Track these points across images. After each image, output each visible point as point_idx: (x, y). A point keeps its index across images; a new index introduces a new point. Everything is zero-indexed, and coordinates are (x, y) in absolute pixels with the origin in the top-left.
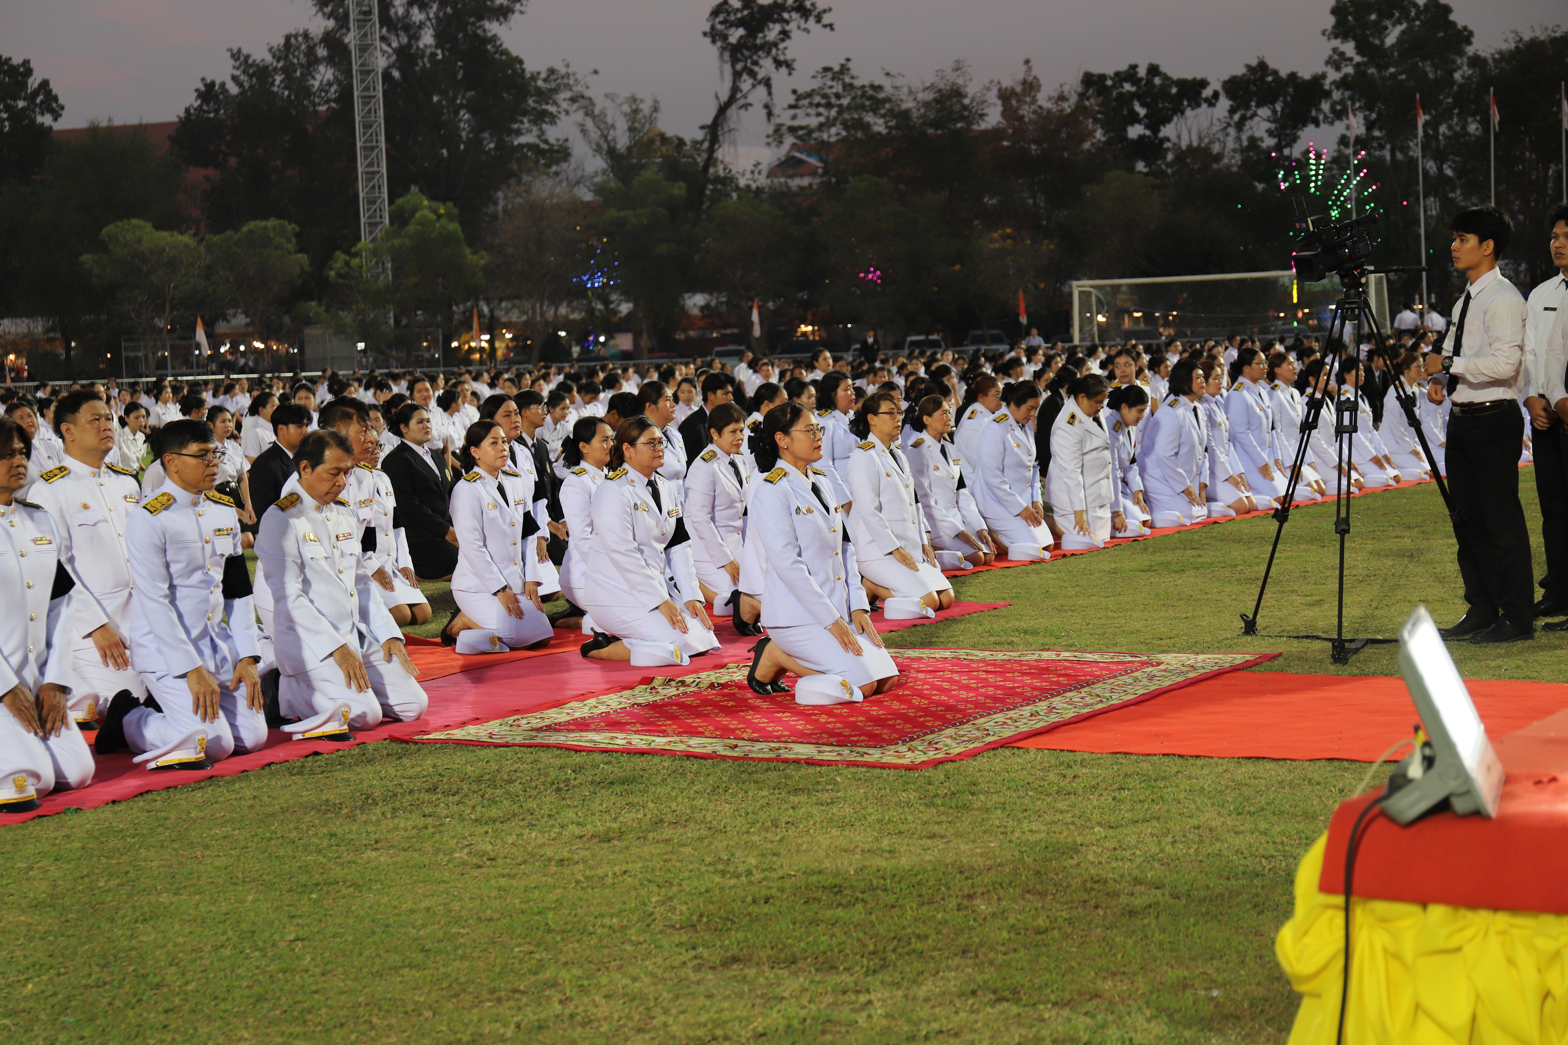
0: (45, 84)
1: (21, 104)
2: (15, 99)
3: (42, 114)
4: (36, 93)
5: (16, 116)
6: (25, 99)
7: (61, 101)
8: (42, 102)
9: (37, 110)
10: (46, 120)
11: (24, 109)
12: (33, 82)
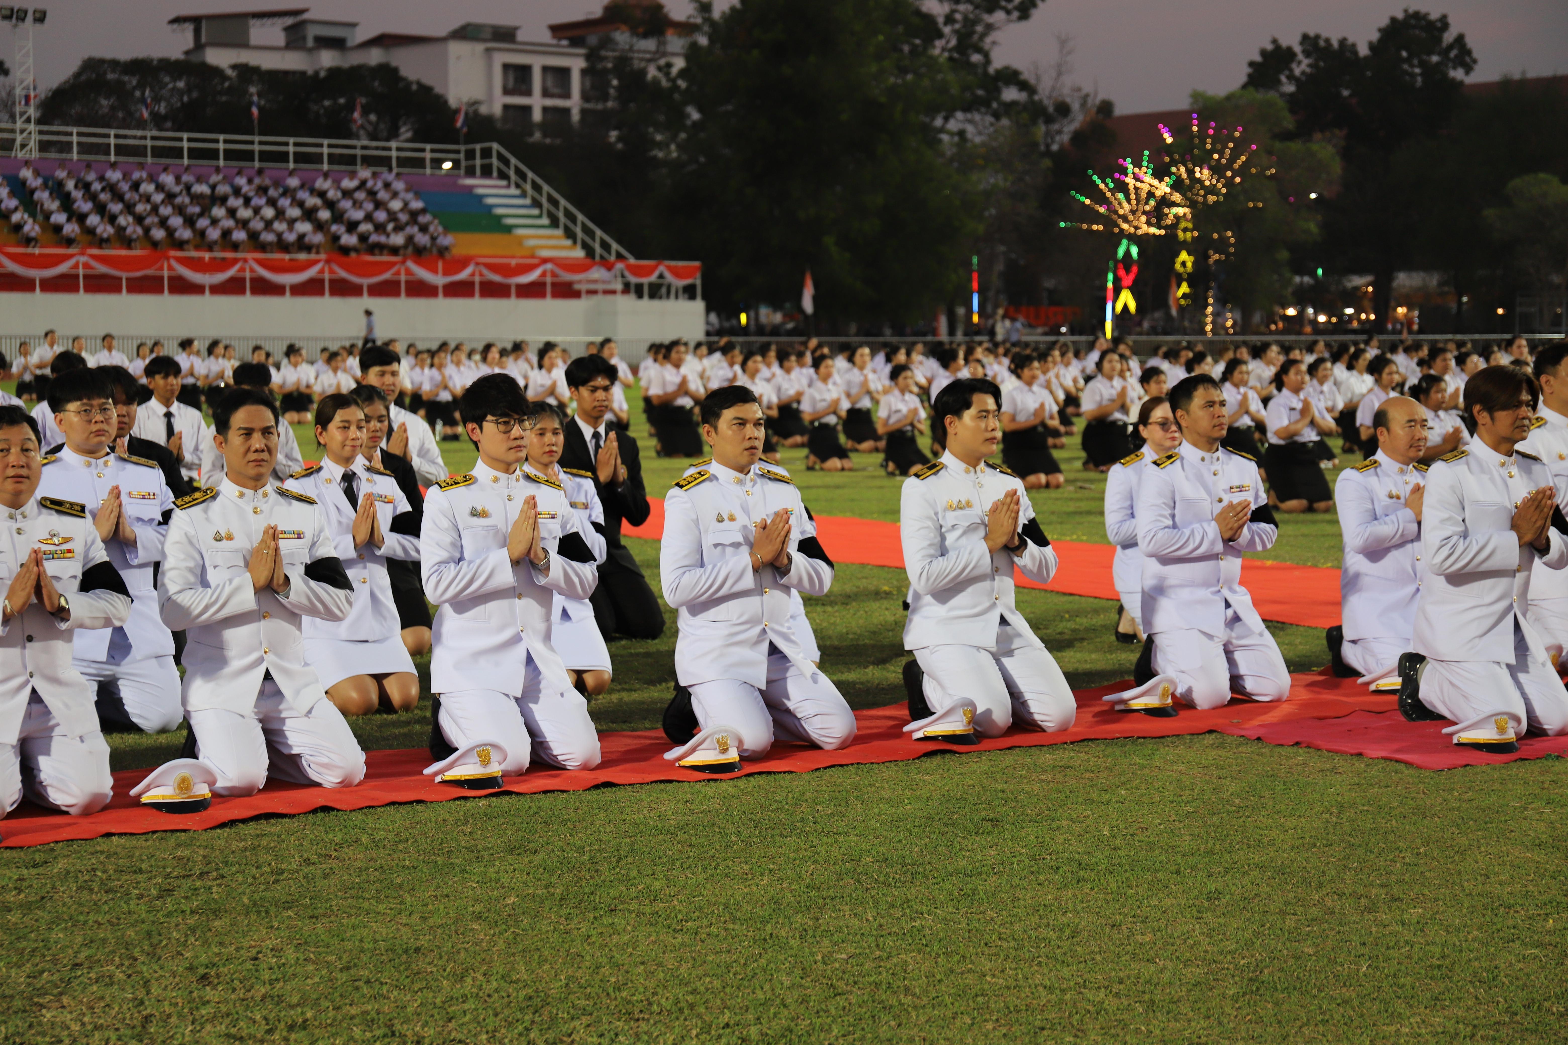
0: (1460, 39)
1: (1435, 59)
2: (1430, 53)
3: (1455, 68)
4: (1450, 47)
5: (1429, 71)
6: (1439, 54)
7: (1475, 55)
8: (1456, 56)
9: (1450, 64)
10: (1458, 74)
11: (1438, 64)
12: (1449, 37)
